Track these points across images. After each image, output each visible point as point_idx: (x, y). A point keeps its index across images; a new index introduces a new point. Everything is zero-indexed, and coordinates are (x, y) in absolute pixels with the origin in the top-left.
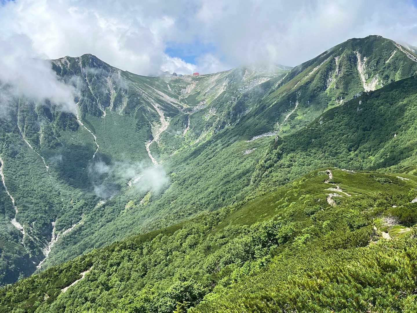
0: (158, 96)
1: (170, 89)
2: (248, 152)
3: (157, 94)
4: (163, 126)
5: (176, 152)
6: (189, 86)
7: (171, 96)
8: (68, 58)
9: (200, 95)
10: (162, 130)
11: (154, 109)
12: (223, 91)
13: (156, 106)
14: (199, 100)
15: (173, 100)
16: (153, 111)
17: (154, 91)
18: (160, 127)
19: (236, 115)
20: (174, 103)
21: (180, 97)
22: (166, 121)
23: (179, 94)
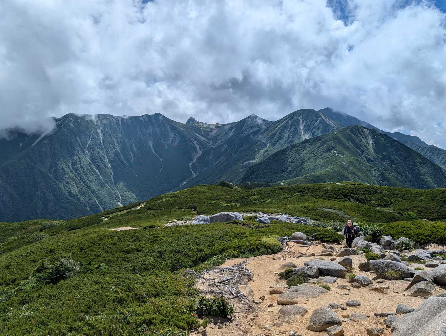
0: (197, 137)
1: (203, 133)
2: (241, 170)
3: (196, 135)
4: (199, 154)
5: (205, 169)
6: (213, 131)
7: (203, 136)
8: (146, 115)
9: (219, 136)
10: (198, 156)
11: (194, 144)
12: (232, 134)
13: (195, 142)
14: (219, 139)
15: (204, 139)
16: (193, 145)
17: (194, 134)
18: (197, 154)
19: (238, 149)
20: (205, 141)
21: (209, 137)
22: (200, 151)
23: (208, 135)
